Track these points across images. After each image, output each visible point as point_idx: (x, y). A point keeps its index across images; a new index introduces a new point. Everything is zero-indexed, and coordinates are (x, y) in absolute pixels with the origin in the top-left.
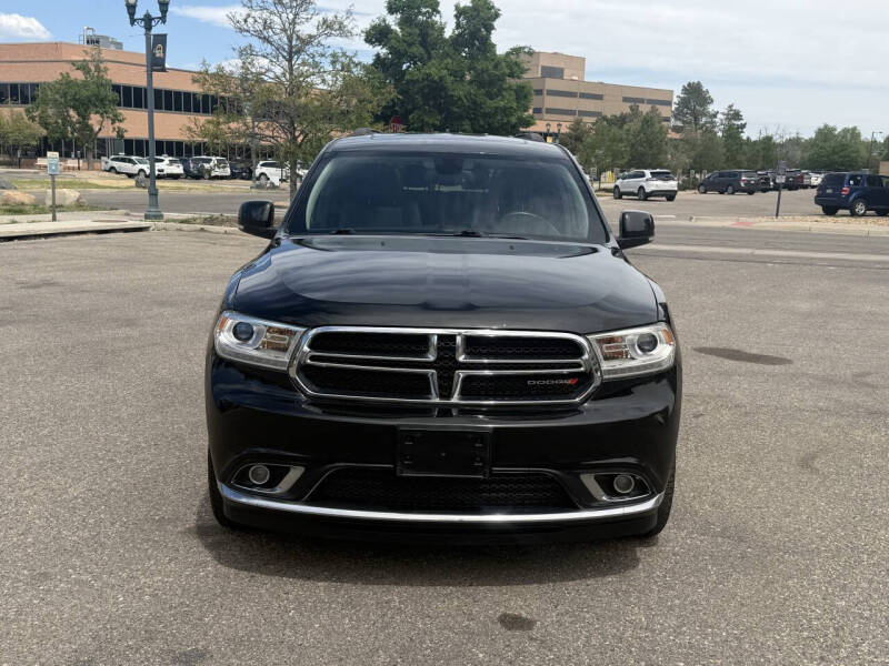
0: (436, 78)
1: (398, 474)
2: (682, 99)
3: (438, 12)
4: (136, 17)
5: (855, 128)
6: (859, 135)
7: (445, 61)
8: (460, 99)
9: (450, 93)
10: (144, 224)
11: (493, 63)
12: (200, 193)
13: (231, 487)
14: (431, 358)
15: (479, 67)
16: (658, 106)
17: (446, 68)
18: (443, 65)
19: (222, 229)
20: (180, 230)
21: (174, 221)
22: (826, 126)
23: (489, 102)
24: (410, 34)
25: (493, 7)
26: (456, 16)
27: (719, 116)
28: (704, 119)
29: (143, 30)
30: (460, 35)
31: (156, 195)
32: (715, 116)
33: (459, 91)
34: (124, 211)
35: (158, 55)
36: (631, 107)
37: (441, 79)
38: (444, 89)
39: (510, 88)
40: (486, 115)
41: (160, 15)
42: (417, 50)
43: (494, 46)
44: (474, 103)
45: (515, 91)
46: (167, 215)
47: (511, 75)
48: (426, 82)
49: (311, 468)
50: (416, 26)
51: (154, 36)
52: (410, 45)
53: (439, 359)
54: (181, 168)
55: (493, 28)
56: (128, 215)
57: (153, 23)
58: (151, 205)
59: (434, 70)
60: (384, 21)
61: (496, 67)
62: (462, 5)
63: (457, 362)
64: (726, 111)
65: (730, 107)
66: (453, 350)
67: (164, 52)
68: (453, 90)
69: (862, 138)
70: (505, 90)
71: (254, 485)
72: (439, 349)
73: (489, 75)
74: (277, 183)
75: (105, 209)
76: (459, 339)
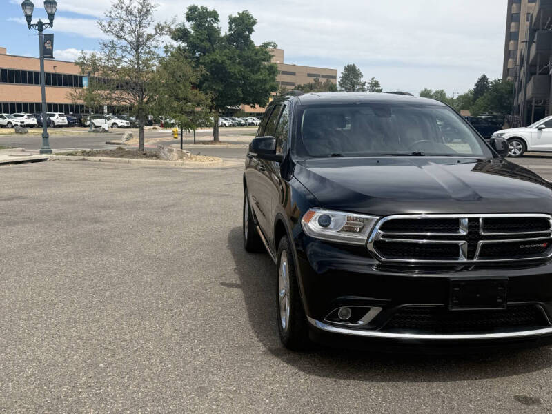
0: (220, 61)
1: (450, 309)
2: (345, 74)
3: (218, 21)
4: (32, 23)
5: (442, 91)
6: (445, 94)
7: (225, 51)
8: (235, 74)
9: (229, 71)
10: (43, 156)
11: (254, 52)
12: (58, 135)
13: (326, 323)
14: (464, 233)
15: (246, 55)
16: (331, 79)
17: (225, 55)
18: (223, 54)
19: (97, 158)
20: (68, 160)
21: (63, 154)
22: (426, 90)
23: (252, 76)
24: (202, 34)
25: (252, 18)
26: (229, 23)
27: (366, 84)
28: (358, 87)
29: (37, 32)
30: (231, 35)
31: (47, 138)
32: (364, 84)
33: (235, 69)
34: (21, 149)
35: (48, 48)
36: (315, 80)
37: (223, 62)
38: (225, 68)
39: (265, 67)
40: (251, 84)
41: (48, 21)
42: (207, 44)
43: (252, 42)
44: (243, 76)
45: (268, 69)
46: (54, 150)
47: (264, 60)
48: (213, 64)
49: (385, 307)
50: (205, 29)
51: (45, 35)
52: (202, 41)
53: (469, 233)
54: (36, 120)
55: (253, 31)
56: (23, 151)
57: (44, 27)
58: (44, 144)
59: (218, 56)
60: (184, 26)
61: (256, 54)
62: (233, 17)
63: (479, 235)
64: (370, 82)
65: (373, 79)
66: (478, 227)
67: (52, 46)
68: (230, 69)
69: (447, 96)
70: (262, 68)
71: (341, 321)
72: (469, 227)
73: (252, 59)
74: (107, 129)
75: (8, 148)
76: (481, 220)
